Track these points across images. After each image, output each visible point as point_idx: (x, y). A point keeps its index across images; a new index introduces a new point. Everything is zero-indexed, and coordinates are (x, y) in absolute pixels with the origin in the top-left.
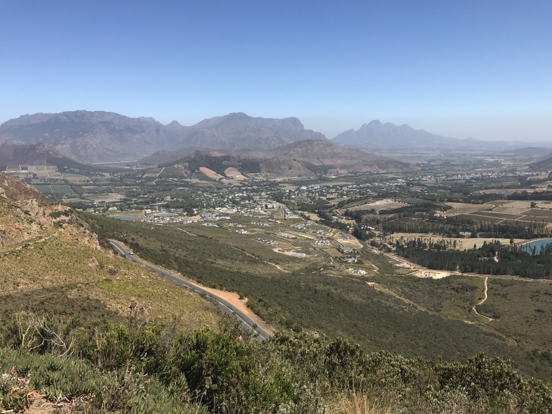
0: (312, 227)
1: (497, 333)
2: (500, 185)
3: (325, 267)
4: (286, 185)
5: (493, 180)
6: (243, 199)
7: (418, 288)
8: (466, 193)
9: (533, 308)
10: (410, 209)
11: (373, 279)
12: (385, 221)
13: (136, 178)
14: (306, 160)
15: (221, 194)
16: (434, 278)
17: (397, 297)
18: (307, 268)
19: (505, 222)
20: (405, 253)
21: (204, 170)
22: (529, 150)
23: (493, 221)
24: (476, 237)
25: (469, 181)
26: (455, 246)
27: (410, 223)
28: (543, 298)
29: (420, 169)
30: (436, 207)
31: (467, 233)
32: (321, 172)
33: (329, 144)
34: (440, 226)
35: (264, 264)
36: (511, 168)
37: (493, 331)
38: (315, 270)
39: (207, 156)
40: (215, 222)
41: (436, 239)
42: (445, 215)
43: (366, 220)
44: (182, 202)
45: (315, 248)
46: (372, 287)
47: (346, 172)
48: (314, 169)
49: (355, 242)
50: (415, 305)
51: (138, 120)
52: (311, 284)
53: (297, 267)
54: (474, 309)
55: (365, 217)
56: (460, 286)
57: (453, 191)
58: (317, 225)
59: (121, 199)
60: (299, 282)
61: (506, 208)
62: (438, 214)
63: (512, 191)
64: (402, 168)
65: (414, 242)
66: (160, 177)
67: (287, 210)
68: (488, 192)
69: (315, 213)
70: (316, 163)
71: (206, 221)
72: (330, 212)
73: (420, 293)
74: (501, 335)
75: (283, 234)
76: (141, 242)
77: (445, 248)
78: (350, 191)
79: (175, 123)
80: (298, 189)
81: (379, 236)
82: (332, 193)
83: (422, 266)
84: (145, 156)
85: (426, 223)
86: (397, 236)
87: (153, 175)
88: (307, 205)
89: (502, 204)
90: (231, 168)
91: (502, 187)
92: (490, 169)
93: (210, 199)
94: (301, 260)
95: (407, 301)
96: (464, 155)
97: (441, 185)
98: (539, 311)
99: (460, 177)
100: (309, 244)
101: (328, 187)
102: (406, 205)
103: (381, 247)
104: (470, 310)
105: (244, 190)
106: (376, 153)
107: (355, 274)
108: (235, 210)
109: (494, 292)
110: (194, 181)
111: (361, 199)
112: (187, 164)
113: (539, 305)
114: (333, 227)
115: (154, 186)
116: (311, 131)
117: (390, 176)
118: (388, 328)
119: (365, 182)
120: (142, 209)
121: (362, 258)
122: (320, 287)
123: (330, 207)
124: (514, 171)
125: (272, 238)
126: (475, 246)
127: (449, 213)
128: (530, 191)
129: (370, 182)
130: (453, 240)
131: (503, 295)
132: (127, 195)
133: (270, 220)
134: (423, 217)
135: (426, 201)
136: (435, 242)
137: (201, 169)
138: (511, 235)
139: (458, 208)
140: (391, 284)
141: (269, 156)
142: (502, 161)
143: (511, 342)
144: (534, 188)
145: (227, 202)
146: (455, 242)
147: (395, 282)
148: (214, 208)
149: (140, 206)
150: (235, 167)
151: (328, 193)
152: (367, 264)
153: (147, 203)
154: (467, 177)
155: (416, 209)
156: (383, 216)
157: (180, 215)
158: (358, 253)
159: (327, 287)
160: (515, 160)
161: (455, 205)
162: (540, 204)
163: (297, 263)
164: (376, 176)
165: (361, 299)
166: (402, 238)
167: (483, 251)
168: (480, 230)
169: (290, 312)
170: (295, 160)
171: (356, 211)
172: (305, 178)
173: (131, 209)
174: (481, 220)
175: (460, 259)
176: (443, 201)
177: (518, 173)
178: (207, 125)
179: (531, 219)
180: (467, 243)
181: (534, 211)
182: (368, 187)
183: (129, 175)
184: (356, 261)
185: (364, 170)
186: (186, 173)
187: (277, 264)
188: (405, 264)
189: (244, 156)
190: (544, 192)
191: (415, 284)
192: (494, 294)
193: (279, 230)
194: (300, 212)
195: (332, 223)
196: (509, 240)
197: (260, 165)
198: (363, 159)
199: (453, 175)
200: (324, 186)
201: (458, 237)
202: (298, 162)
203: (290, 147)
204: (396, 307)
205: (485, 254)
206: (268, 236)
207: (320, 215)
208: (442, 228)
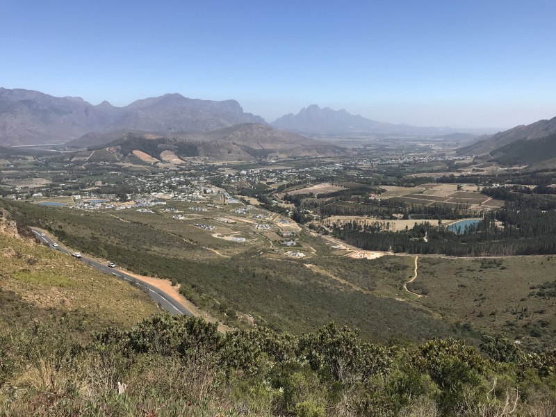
0: (252, 211)
1: (424, 309)
2: (430, 169)
3: (265, 251)
4: (225, 169)
5: (424, 164)
6: (180, 183)
7: (353, 268)
8: (399, 177)
9: (457, 284)
10: (346, 193)
11: (311, 262)
12: (322, 205)
13: (63, 162)
14: (246, 144)
15: (157, 179)
16: (368, 258)
17: (334, 277)
18: (246, 253)
19: (435, 204)
20: (342, 235)
21: (137, 153)
22: (456, 136)
23: (424, 203)
24: (408, 219)
25: (402, 165)
26: (388, 228)
27: (346, 206)
28: (465, 274)
29: (356, 153)
30: (370, 191)
31: (399, 215)
32: (260, 156)
33: (269, 128)
34: (375, 208)
35: (202, 249)
36: (440, 153)
37: (421, 307)
38: (255, 254)
39: (141, 139)
40: (150, 208)
41: (370, 221)
42: (379, 198)
43: (305, 204)
44: (114, 187)
45: (254, 233)
46: (310, 269)
47: (286, 156)
48: (254, 153)
49: (294, 225)
50: (350, 284)
51: (65, 99)
52: (250, 268)
53: (236, 252)
54: (405, 287)
55: (304, 200)
56: (393, 266)
57: (387, 174)
58: (257, 209)
59: (47, 184)
60: (238, 267)
61: (434, 191)
62: (373, 197)
63: (441, 175)
64: (339, 153)
65: (350, 224)
66: (90, 161)
67: (226, 194)
68: (419, 175)
69: (255, 197)
70: (256, 147)
71: (140, 207)
72: (270, 196)
73: (355, 274)
74: (428, 310)
75: (222, 219)
76: (69, 230)
77: (379, 229)
78: (289, 176)
79: (105, 103)
80: (238, 174)
81: (317, 220)
82: (272, 178)
83: (358, 247)
84: (73, 138)
85: (362, 206)
86: (333, 219)
87: (82, 159)
88: (247, 189)
89: (432, 187)
90: (166, 151)
91: (432, 171)
92: (421, 154)
93: (144, 183)
94: (240, 244)
95: (343, 281)
96: (398, 140)
97: (376, 169)
98: (462, 286)
99: (394, 162)
100: (249, 228)
101: (268, 171)
102: (343, 188)
103: (320, 230)
104: (401, 288)
105: (181, 174)
106: (315, 138)
107: (294, 257)
108: (172, 195)
109: (423, 270)
110: (127, 165)
111: (300, 183)
112: (119, 147)
113: (463, 281)
114: (273, 211)
115: (83, 170)
116: (251, 115)
117: (328, 160)
118: (323, 308)
119: (304, 167)
120: (70, 195)
121: (301, 240)
122: (259, 271)
123: (270, 191)
124: (444, 155)
125: (210, 224)
126: (407, 227)
127: (383, 196)
128: (456, 174)
129: (309, 166)
130: (386, 221)
131: (431, 273)
132: (53, 180)
133: (209, 205)
134: (359, 200)
135: (362, 185)
136: (370, 224)
137: (134, 152)
138: (439, 216)
139: (392, 191)
140: (328, 265)
141: (207, 139)
142: (433, 146)
143: (437, 316)
144: (460, 171)
145: (163, 186)
146: (388, 223)
147: (332, 264)
148: (149, 193)
149: (69, 191)
150: (172, 150)
151: (268, 177)
152: (305, 247)
153: (76, 188)
154: (401, 162)
155: (352, 192)
156: (321, 200)
157: (113, 201)
158: (297, 236)
159: (266, 270)
160: (444, 145)
161: (389, 188)
162: (465, 187)
163: (237, 247)
164: (315, 160)
165: (300, 282)
166: (339, 220)
167: (414, 232)
168: (412, 212)
169: (226, 297)
170: (234, 144)
171: (295, 195)
172: (245, 162)
173: (59, 194)
174: (413, 202)
175: (393, 240)
176: (378, 184)
177: (447, 158)
178: (141, 105)
179: (457, 201)
180: (399, 225)
181: (459, 194)
182: (307, 172)
183: (56, 158)
184: (295, 244)
185: (303, 155)
186: (118, 156)
187: (216, 249)
188: (342, 246)
189: (181, 138)
190: (468, 175)
191: (351, 265)
192: (423, 272)
193: (219, 215)
194: (240, 196)
195: (271, 207)
196: (438, 221)
197: (198, 148)
198: (302, 143)
199: (387, 159)
200: (264, 171)
201: (391, 219)
202: (237, 145)
203: (229, 130)
204: (333, 288)
205: (416, 235)
206: (207, 221)
207: (260, 199)
208: (377, 211)
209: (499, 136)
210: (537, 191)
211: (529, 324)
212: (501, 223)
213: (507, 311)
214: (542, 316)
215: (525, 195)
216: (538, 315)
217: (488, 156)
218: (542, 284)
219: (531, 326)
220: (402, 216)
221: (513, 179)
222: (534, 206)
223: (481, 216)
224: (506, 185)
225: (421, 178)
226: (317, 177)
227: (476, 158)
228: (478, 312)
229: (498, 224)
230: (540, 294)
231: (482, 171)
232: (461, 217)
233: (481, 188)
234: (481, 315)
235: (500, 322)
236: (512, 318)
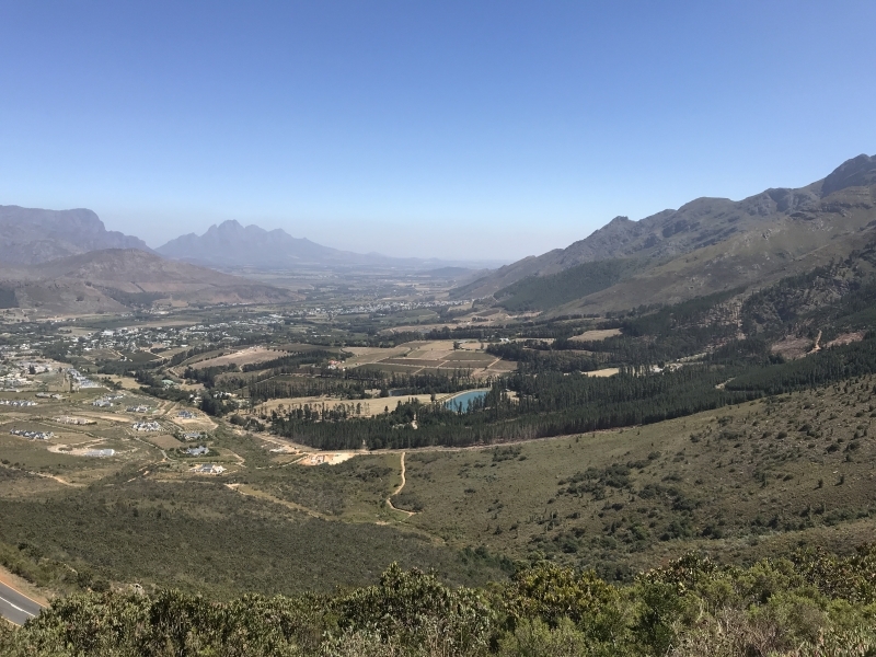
0: (126, 400)
1: (419, 532)
2: (415, 319)
3: (152, 469)
4: (72, 328)
5: (406, 313)
8: (371, 333)
9: (462, 489)
10: (291, 361)
11: (236, 479)
12: (252, 382)
14: (111, 284)
16: (330, 463)
17: (276, 501)
18: (117, 474)
19: (424, 371)
20: (287, 430)
22: (447, 271)
23: (409, 371)
24: (387, 396)
25: (374, 315)
26: (358, 412)
27: (292, 383)
28: (473, 472)
29: (304, 298)
30: (329, 356)
31: (375, 391)
32: (138, 306)
33: (153, 257)
34: (338, 382)
35: (29, 477)
36: (428, 296)
37: (414, 530)
38: (134, 475)
41: (331, 403)
42: (343, 366)
43: (222, 382)
45: (132, 438)
46: (236, 491)
47: (185, 304)
48: (127, 300)
49: (204, 421)
50: (305, 509)
52: (127, 502)
53: (98, 475)
54: (388, 502)
55: (219, 377)
56: (369, 471)
57: (353, 330)
58: (136, 396)
60: (102, 501)
61: (423, 352)
62: (333, 365)
63: (430, 328)
64: (276, 297)
65: (300, 411)
67: (75, 373)
68: (400, 330)
69: (132, 376)
70: (130, 289)
72: (159, 373)
73: (310, 490)
74: (425, 533)
75: (68, 419)
77: (345, 415)
78: (192, 336)
80: (97, 336)
81: (243, 408)
82: (161, 341)
83: (313, 447)
85: (317, 381)
86: (272, 405)
88: (116, 362)
89: (419, 346)
91: (418, 323)
92: (401, 297)
94: (106, 461)
95: (291, 506)
96: (367, 277)
97: (336, 322)
98: (469, 491)
99: (363, 310)
100: (121, 431)
101: (153, 330)
102: (286, 354)
103: (250, 424)
104: (383, 505)
106: (235, 274)
107: (206, 474)
109: (414, 473)
111: (212, 348)
113: (470, 483)
114: (165, 398)
116: (119, 235)
117: (259, 309)
118: (262, 553)
119: (218, 320)
121: (215, 445)
122: (144, 504)
123: (159, 364)
124: (432, 299)
125: (44, 428)
126: (386, 409)
127: (350, 362)
128: (452, 327)
129: (226, 320)
130: (356, 402)
131: (425, 475)
133: (42, 394)
134: (312, 372)
135: (315, 347)
136: (331, 408)
138: (431, 389)
139: (362, 356)
140: (265, 482)
141: (36, 277)
142: (417, 286)
143: (438, 542)
144: (456, 322)
146: (359, 405)
147: (272, 478)
151: (155, 340)
152: (225, 454)
154: (373, 310)
155: (301, 359)
156: (250, 374)
158: (210, 438)
159: (156, 504)
160: (433, 284)
161: (357, 351)
162: (465, 344)
163: (98, 467)
164: (236, 310)
165: (218, 515)
166: (281, 406)
167: (398, 416)
168: (393, 385)
169: (85, 558)
170: (89, 284)
171: (204, 369)
172: (109, 315)
174: (393, 370)
175: (367, 430)
176: (340, 345)
177: (437, 302)
179: (455, 365)
180: (375, 406)
181: (458, 355)
182: (224, 329)
184: (207, 451)
185: (216, 301)
187: (57, 474)
188: (287, 447)
190: (468, 328)
191: (303, 477)
192: (414, 476)
193: (61, 412)
194: (102, 376)
195: (162, 392)
196: (429, 396)
197: (17, 293)
198: (214, 283)
199: (352, 307)
200: (146, 329)
201: (362, 398)
202: (94, 286)
203: (78, 260)
204: (276, 518)
205: (401, 420)
206: (36, 423)
207: (141, 379)
208: (340, 386)
209: (505, 271)
210: (557, 346)
211: (561, 535)
212: (514, 393)
213: (532, 520)
214: (575, 521)
215: (542, 353)
216: (571, 521)
217: (491, 300)
218: (572, 476)
219: (564, 538)
220: (379, 391)
221: (526, 331)
222: (553, 367)
223: (488, 385)
224: (517, 340)
225: (404, 334)
226: (241, 337)
227: (476, 302)
228: (494, 528)
229: (511, 395)
230: (571, 491)
231: (485, 320)
232: (461, 389)
233: (486, 345)
234: (498, 532)
235: (523, 538)
236: (538, 530)
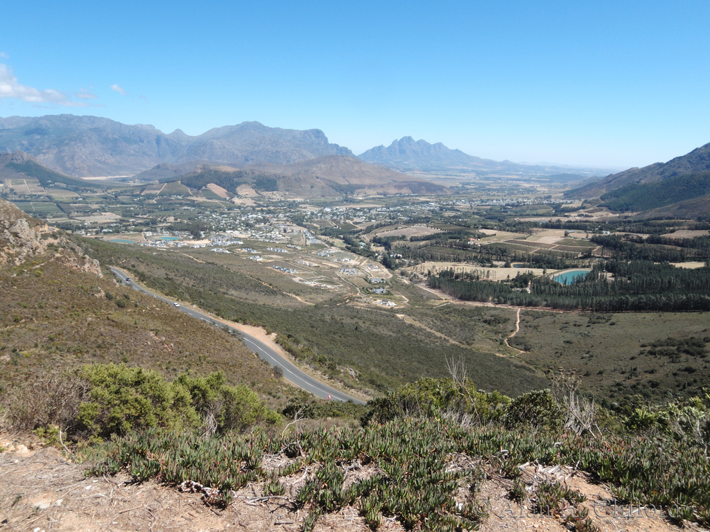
0: (337, 254)
1: (527, 366)
2: (535, 212)
3: (351, 299)
4: (307, 205)
5: (528, 207)
6: (258, 221)
7: (450, 320)
9: (562, 340)
10: (442, 236)
11: (402, 311)
12: (416, 249)
17: (428, 330)
18: (331, 300)
19: (539, 252)
20: (437, 284)
23: (527, 250)
24: (509, 267)
25: (504, 207)
26: (488, 276)
27: (442, 251)
28: (572, 329)
29: (454, 192)
30: (469, 234)
31: (500, 263)
34: (474, 254)
36: (546, 195)
38: (340, 301)
41: (469, 268)
42: (479, 243)
43: (396, 247)
45: (340, 278)
46: (402, 321)
49: (384, 272)
50: (447, 338)
52: (337, 318)
54: (505, 341)
55: (395, 243)
57: (487, 217)
58: (343, 252)
60: (323, 315)
61: (539, 237)
62: (472, 241)
63: (547, 219)
65: (446, 272)
67: (308, 234)
68: (522, 220)
69: (340, 238)
72: (357, 237)
73: (451, 326)
75: (304, 262)
77: (478, 278)
78: (379, 215)
80: (321, 211)
85: (459, 252)
86: (428, 265)
89: (536, 232)
91: (537, 215)
95: (438, 334)
97: (475, 211)
98: (567, 342)
100: (333, 273)
101: (355, 209)
102: (439, 231)
103: (413, 277)
104: (501, 343)
107: (384, 306)
109: (526, 324)
111: (391, 224)
113: (569, 337)
114: (360, 254)
117: (423, 199)
119: (396, 205)
121: (390, 288)
122: (347, 321)
123: (357, 232)
124: (550, 197)
125: (291, 267)
126: (508, 276)
127: (484, 240)
128: (563, 220)
130: (486, 269)
131: (535, 327)
133: (290, 246)
134: (456, 245)
135: (459, 228)
136: (469, 272)
138: (544, 265)
140: (422, 316)
142: (538, 186)
144: (567, 216)
146: (488, 272)
147: (426, 315)
152: (396, 295)
154: (503, 203)
155: (449, 236)
156: (414, 243)
158: (387, 284)
159: (354, 321)
162: (573, 234)
165: (391, 333)
166: (434, 267)
168: (514, 260)
171: (385, 237)
175: (493, 290)
176: (477, 228)
177: (553, 200)
179: (564, 249)
181: (567, 241)
182: (399, 211)
184: (385, 291)
187: (297, 295)
190: (576, 221)
191: (447, 316)
192: (526, 326)
193: (300, 257)
194: (323, 237)
195: (358, 250)
196: (542, 270)
199: (488, 200)
200: (351, 208)
201: (491, 267)
202: (321, 179)
203: (312, 163)
204: (428, 341)
205: (518, 285)
206: (287, 263)
207: (346, 241)
208: (476, 257)
212: (611, 274)
217: (598, 200)
220: (503, 263)
224: (617, 233)
226: (410, 217)
227: (585, 202)
229: (608, 275)
231: (591, 216)
233: (590, 236)
